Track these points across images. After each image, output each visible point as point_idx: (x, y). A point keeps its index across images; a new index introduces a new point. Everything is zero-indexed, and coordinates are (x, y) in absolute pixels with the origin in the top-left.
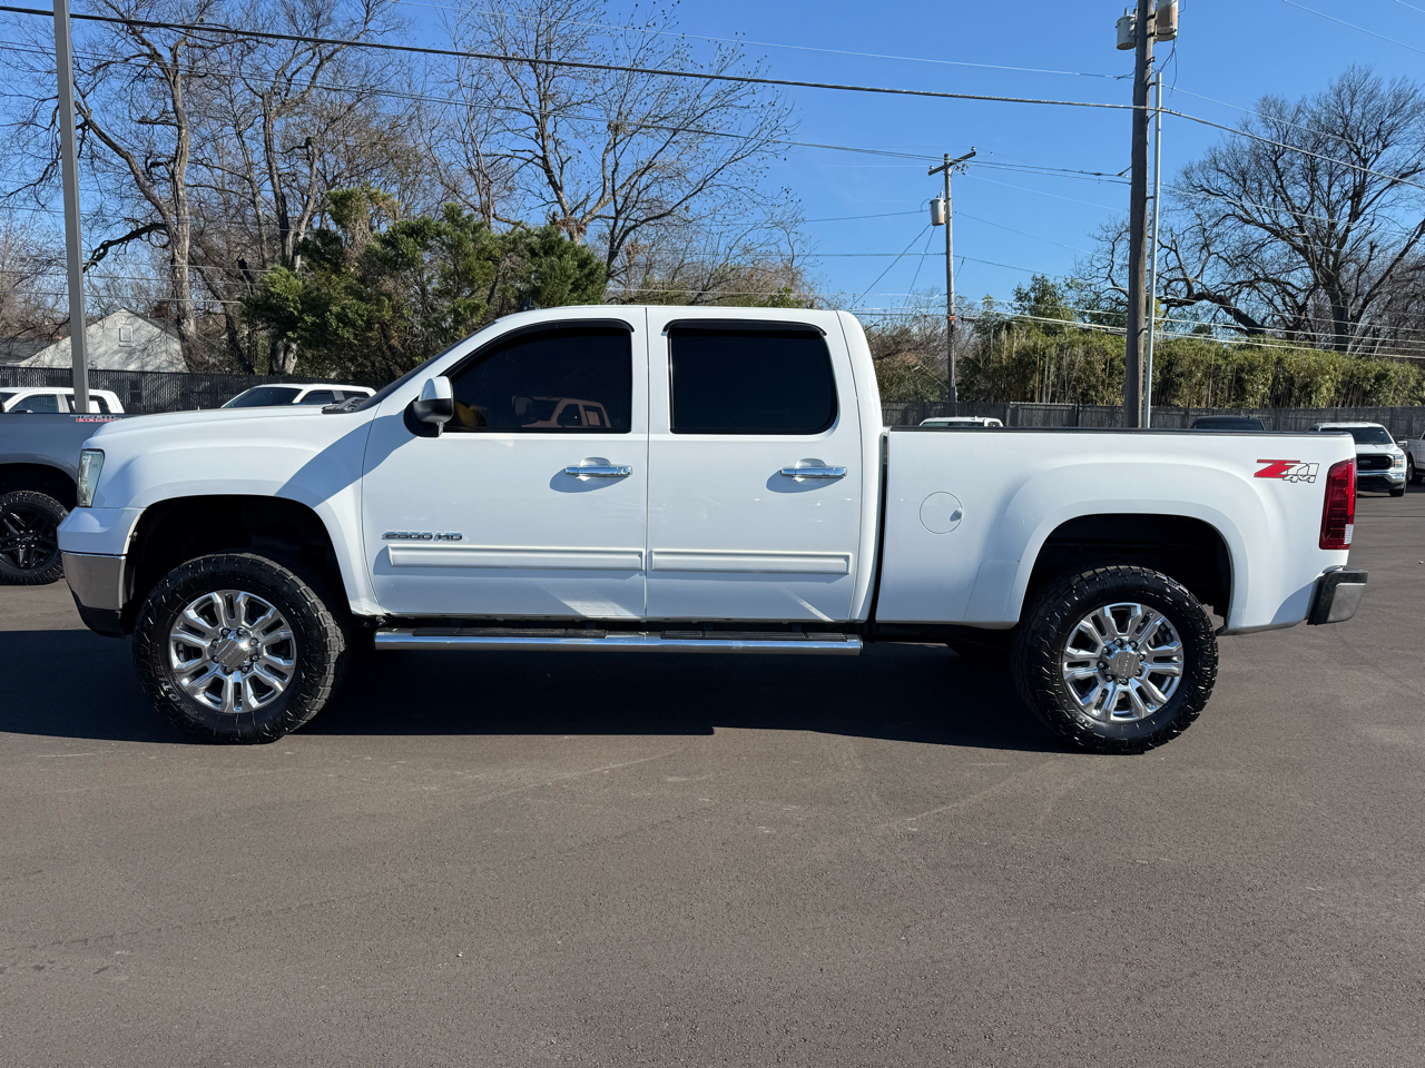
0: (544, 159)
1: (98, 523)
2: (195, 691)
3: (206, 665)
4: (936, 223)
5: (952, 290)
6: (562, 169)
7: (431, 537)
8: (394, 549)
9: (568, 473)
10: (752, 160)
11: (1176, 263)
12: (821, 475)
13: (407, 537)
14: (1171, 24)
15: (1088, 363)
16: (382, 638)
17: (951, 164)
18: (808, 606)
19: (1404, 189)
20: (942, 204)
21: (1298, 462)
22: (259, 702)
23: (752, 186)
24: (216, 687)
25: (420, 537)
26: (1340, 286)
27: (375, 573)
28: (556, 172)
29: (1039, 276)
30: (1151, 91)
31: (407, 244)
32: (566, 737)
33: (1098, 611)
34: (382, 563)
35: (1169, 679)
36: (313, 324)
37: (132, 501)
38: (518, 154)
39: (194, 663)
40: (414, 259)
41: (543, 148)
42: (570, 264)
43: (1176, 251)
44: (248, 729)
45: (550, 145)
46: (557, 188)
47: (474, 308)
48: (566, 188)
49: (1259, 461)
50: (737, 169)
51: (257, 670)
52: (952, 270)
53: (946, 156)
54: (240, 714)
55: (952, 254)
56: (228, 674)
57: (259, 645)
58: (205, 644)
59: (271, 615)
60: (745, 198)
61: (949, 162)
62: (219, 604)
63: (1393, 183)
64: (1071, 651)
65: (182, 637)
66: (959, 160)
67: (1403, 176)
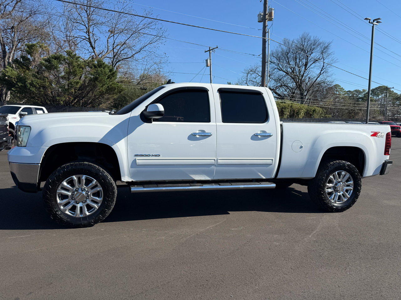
0: (89, 39)
1: (29, 152)
2: (66, 210)
3: (70, 201)
4: (207, 66)
6: (95, 42)
7: (150, 156)
8: (138, 160)
9: (193, 135)
10: (155, 44)
12: (265, 136)
13: (142, 156)
14: (272, 17)
16: (134, 189)
17: (211, 50)
18: (260, 174)
20: (209, 61)
21: (380, 132)
22: (89, 213)
23: (155, 51)
24: (73, 209)
27: (131, 168)
28: (93, 44)
30: (267, 34)
31: (55, 62)
32: (188, 217)
33: (334, 173)
34: (134, 164)
35: (349, 191)
36: (21, 86)
37: (44, 145)
38: (80, 37)
39: (65, 201)
40: (57, 67)
41: (89, 35)
42: (107, 70)
44: (86, 222)
45: (91, 35)
46: (93, 48)
47: (77, 83)
48: (96, 48)
49: (371, 132)
50: (150, 46)
51: (89, 202)
54: (82, 217)
55: (212, 75)
56: (78, 204)
57: (89, 193)
58: (70, 194)
59: (94, 183)
60: (153, 55)
61: (210, 49)
62: (75, 180)
63: (314, 62)
64: (328, 184)
65: (61, 192)
66: (213, 49)
67: (316, 61)
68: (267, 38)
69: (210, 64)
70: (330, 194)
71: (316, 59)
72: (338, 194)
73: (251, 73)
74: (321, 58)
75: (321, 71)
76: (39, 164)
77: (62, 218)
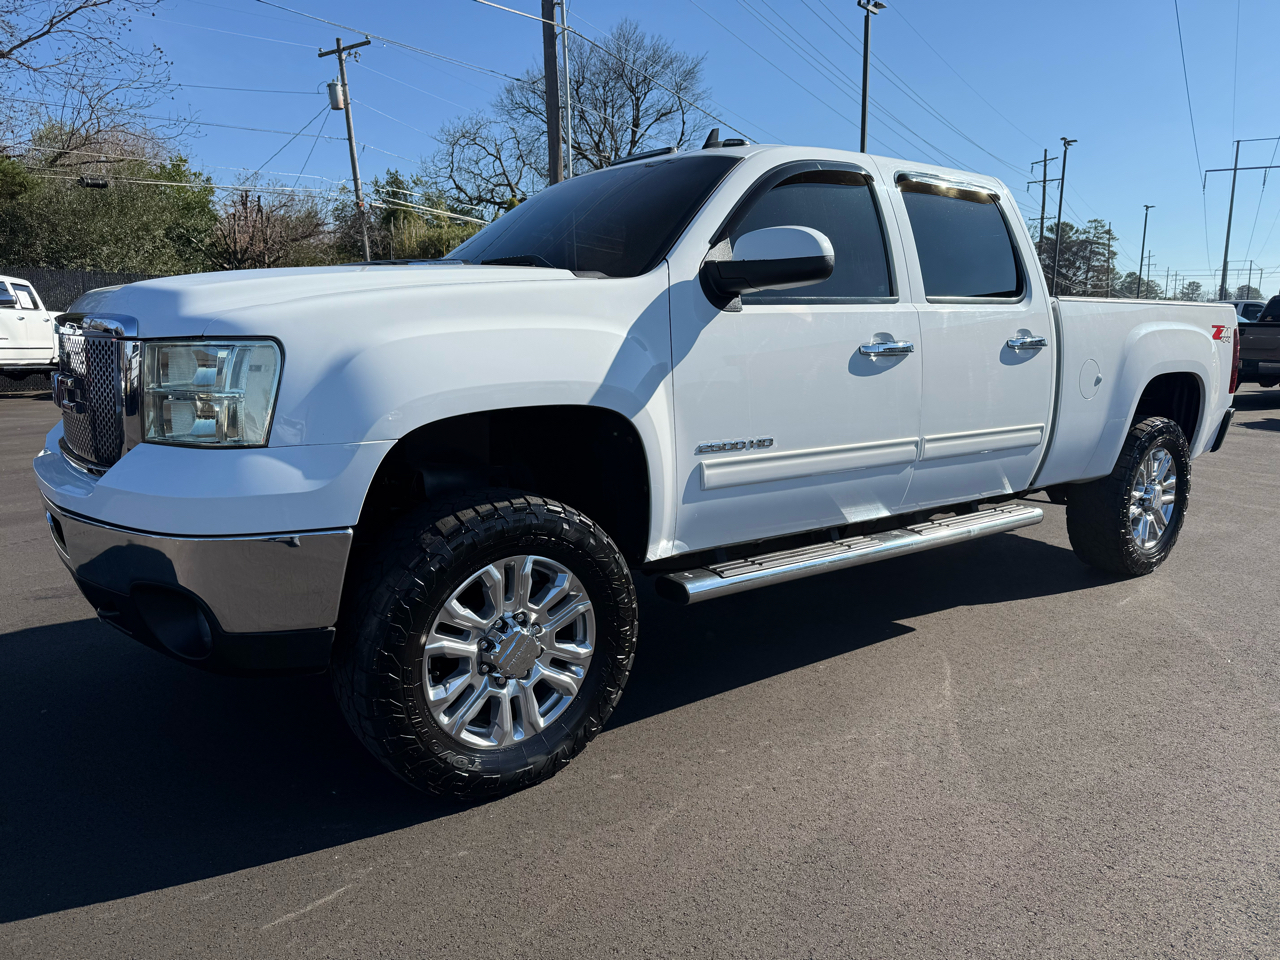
1: (298, 474)
2: (459, 727)
3: (472, 682)
4: (336, 107)
5: (359, 176)
7: (744, 446)
8: (710, 466)
9: (863, 354)
11: (500, 171)
13: (721, 448)
16: (698, 586)
17: (344, 49)
19: (665, 125)
20: (339, 89)
21: (1224, 327)
22: (543, 715)
23: (113, 38)
24: (489, 714)
25: (735, 447)
27: (684, 503)
29: (393, 171)
30: (557, 10)
33: (1147, 457)
34: (696, 486)
35: (1165, 507)
39: (457, 684)
43: (500, 159)
49: (1213, 327)
51: (543, 669)
52: (356, 156)
53: (338, 40)
54: (525, 743)
55: (354, 140)
56: (503, 686)
57: (544, 630)
58: (472, 648)
59: (566, 585)
60: (104, 50)
61: (342, 47)
62: (495, 583)
63: (656, 120)
64: (1134, 493)
65: (441, 648)
66: (352, 47)
67: (662, 115)
68: (556, 22)
69: (345, 100)
70: (1136, 521)
71: (663, 111)
72: (1148, 518)
73: (463, 142)
74: (675, 108)
76: (347, 528)
77: (451, 768)
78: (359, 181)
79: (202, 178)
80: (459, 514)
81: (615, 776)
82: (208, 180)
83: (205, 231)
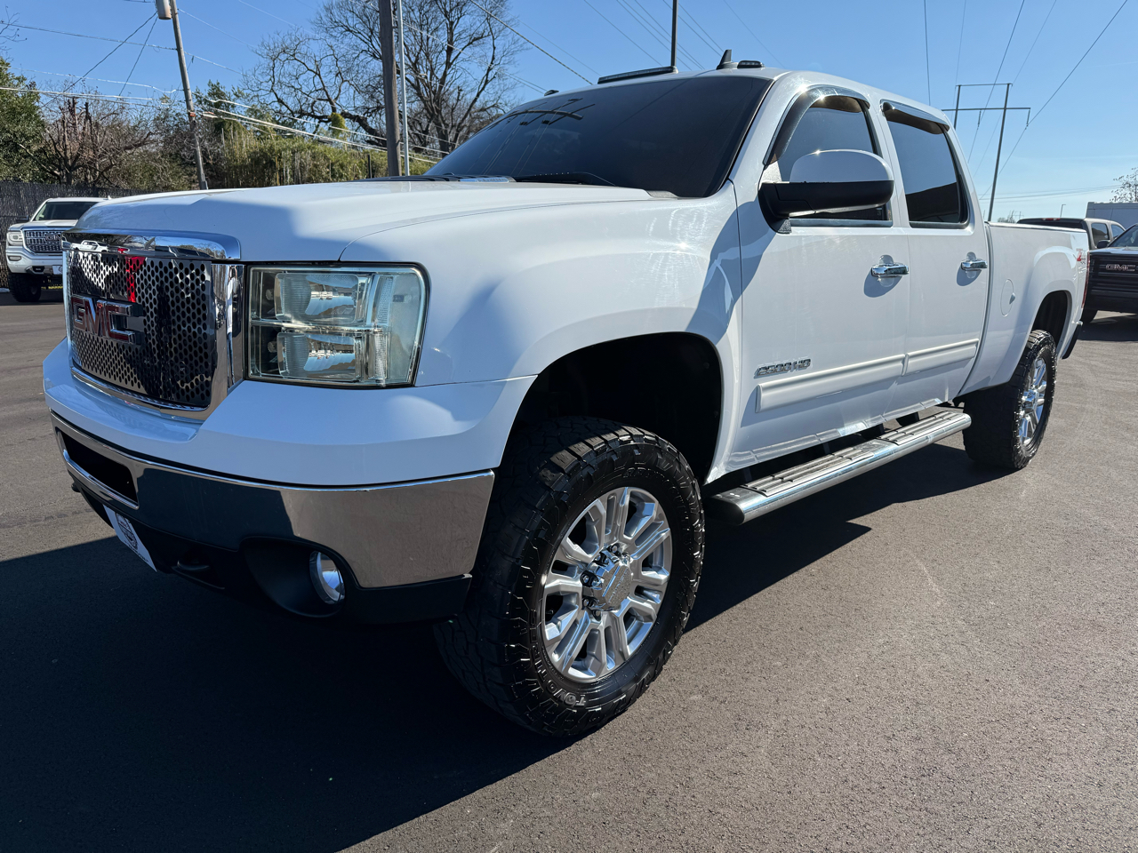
2: (567, 669)
3: (578, 617)
4: (163, 16)
5: (189, 87)
7: (789, 368)
8: (765, 389)
9: (873, 276)
11: (320, 86)
13: (775, 370)
15: (316, 166)
16: (750, 504)
19: (477, 49)
21: (1083, 250)
24: (590, 647)
25: (783, 369)
26: (442, 118)
29: (215, 83)
35: (1040, 407)
39: (566, 620)
43: (319, 75)
49: (1077, 250)
52: (185, 66)
55: (182, 50)
56: (600, 618)
57: (632, 560)
58: (577, 583)
59: (654, 514)
62: (601, 517)
63: (470, 44)
64: (1023, 398)
67: (475, 40)
69: (173, 10)
70: (1022, 422)
71: (475, 36)
72: (1028, 419)
73: (283, 57)
74: (486, 34)
75: (489, 69)
76: (489, 470)
77: (563, 704)
78: (190, 92)
79: (27, 82)
80: (572, 448)
81: (694, 698)
82: (33, 85)
83: (33, 137)
